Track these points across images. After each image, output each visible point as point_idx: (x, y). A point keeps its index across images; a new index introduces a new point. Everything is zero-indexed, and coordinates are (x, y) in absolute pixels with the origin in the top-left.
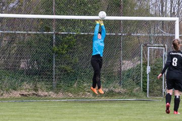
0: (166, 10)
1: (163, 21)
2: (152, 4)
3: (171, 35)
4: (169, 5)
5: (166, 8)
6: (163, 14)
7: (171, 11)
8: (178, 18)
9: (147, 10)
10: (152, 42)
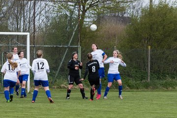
0: (20, 27)
1: (18, 35)
2: (10, 23)
3: (24, 45)
4: (22, 24)
5: (20, 26)
6: (18, 30)
7: (24, 28)
8: (29, 33)
9: (7, 27)
10: (10, 51)
